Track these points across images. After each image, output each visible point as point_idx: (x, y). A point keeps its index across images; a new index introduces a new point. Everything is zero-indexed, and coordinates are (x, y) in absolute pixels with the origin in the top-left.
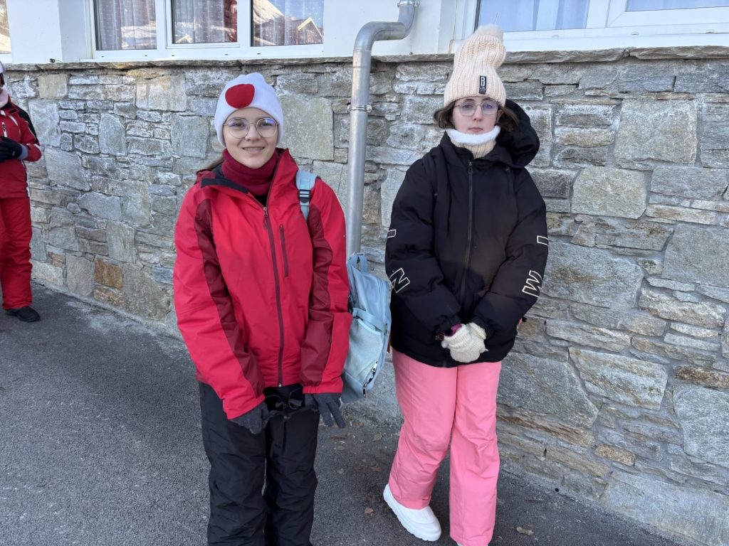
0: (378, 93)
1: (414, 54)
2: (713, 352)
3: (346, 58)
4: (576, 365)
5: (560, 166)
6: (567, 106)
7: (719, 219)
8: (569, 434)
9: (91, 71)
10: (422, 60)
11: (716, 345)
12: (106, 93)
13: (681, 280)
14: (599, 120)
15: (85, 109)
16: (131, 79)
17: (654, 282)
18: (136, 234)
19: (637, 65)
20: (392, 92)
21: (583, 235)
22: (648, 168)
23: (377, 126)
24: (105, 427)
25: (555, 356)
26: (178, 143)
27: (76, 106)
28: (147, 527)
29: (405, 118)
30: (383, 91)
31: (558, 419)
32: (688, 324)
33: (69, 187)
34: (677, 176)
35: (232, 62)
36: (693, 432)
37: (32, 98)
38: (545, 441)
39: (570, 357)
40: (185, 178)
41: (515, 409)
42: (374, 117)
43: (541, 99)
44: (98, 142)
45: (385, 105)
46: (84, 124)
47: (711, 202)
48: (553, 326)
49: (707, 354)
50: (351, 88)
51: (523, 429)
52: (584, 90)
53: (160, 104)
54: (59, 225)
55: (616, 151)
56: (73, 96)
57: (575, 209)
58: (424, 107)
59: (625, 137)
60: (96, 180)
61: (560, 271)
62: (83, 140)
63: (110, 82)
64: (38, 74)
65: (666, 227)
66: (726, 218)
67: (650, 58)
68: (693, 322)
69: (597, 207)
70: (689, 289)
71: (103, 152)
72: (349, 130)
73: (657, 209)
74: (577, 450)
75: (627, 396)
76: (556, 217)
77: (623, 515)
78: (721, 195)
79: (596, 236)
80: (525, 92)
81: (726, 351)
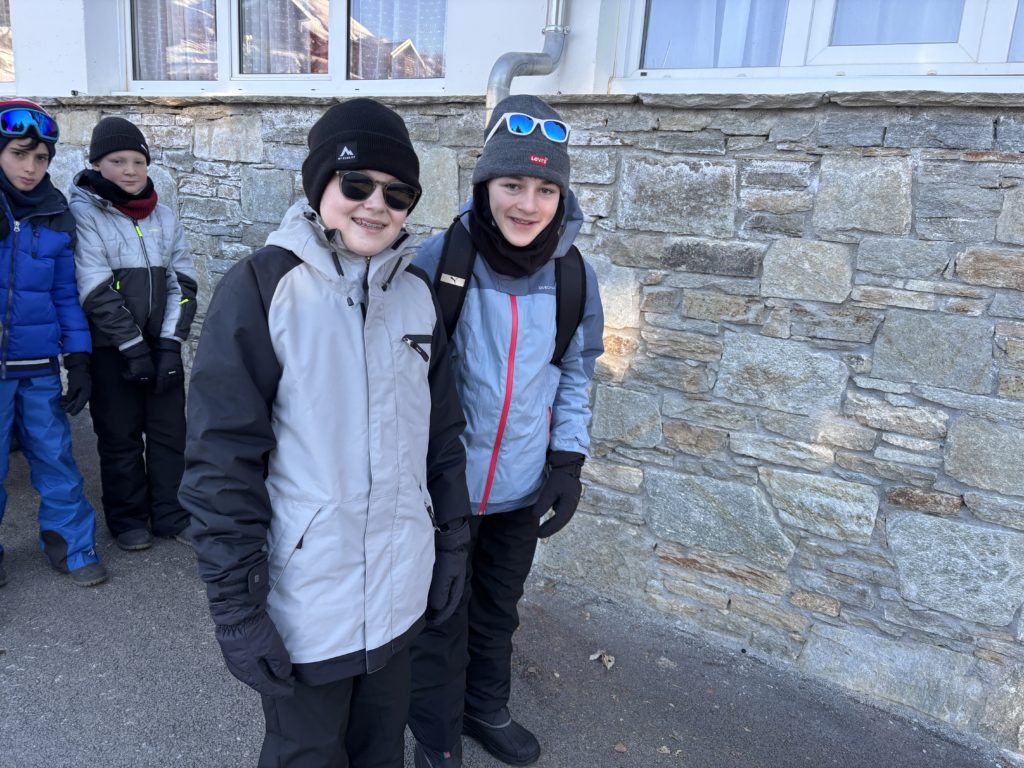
1: (563, 93)
2: (934, 468)
3: (477, 98)
4: (768, 490)
5: (746, 237)
6: (754, 163)
7: (939, 303)
8: (759, 578)
9: (132, 108)
10: (576, 102)
11: (938, 460)
12: (152, 137)
13: (894, 379)
14: (793, 180)
16: (187, 120)
17: (862, 382)
19: (840, 114)
21: (776, 324)
22: (854, 241)
25: (741, 479)
26: (250, 205)
31: (745, 560)
32: (901, 434)
34: (888, 251)
35: (327, 99)
36: (911, 570)
38: (729, 589)
39: (759, 480)
41: (690, 548)
43: (723, 152)
47: (929, 283)
48: (738, 439)
49: (927, 472)
51: (701, 575)
52: (775, 143)
53: (227, 153)
55: (814, 219)
57: (765, 291)
59: (825, 202)
61: (748, 370)
63: (157, 123)
64: (57, 111)
65: (876, 314)
66: (946, 302)
67: (854, 105)
68: (909, 432)
69: (792, 288)
70: (902, 391)
73: (864, 291)
74: (769, 599)
75: (831, 527)
76: (742, 301)
77: (826, 680)
78: (941, 274)
79: (791, 326)
80: (703, 144)
81: (949, 468)
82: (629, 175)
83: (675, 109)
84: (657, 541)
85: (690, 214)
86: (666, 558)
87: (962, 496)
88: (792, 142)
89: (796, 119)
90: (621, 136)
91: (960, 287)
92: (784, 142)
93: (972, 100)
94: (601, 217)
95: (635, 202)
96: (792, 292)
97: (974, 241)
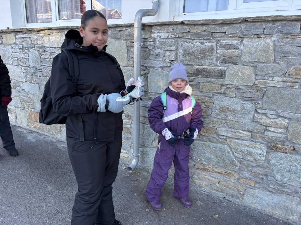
0: (145, 38)
1: (159, 21)
2: (284, 138)
3: (131, 24)
4: (230, 146)
5: (220, 65)
6: (222, 41)
7: (284, 84)
8: (228, 174)
9: (25, 32)
10: (163, 24)
11: (285, 135)
12: (31, 41)
13: (270, 109)
14: (235, 46)
15: (23, 48)
16: (42, 35)
17: (259, 111)
19: (249, 24)
20: (151, 37)
21: (230, 93)
22: (255, 65)
23: (145, 51)
24: (35, 181)
25: (221, 143)
27: (19, 47)
28: (54, 222)
29: (156, 48)
30: (147, 37)
31: (224, 169)
32: (274, 127)
33: (17, 81)
34: (267, 68)
36: (278, 171)
38: (219, 178)
39: (227, 143)
41: (206, 165)
42: (144, 47)
43: (211, 38)
44: (29, 61)
45: (148, 43)
46: (22, 54)
47: (281, 78)
48: (220, 130)
49: (282, 139)
50: (134, 36)
51: (210, 173)
52: (228, 35)
53: (54, 45)
55: (242, 59)
56: (18, 43)
57: (227, 83)
58: (164, 43)
59: (245, 53)
60: (28, 77)
61: (222, 108)
62: (22, 60)
63: (33, 36)
64: (2, 34)
65: (263, 89)
66: (286, 84)
67: (254, 21)
68: (276, 126)
69: (236, 81)
70: (273, 113)
71: (31, 65)
72: (134, 53)
73: (260, 82)
74: (232, 180)
75: (251, 157)
76: (219, 86)
77: (251, 206)
78: (284, 75)
79: (236, 93)
80: (204, 36)
81: (289, 138)
82: (181, 47)
83: (195, 25)
84: (195, 163)
85: (201, 59)
86: (198, 168)
87: (294, 147)
88: (234, 34)
89: (235, 27)
90: (178, 34)
91: (291, 79)
92: (231, 34)
93: (293, 18)
94: (173, 61)
95: (183, 55)
96: (235, 83)
97: (295, 64)
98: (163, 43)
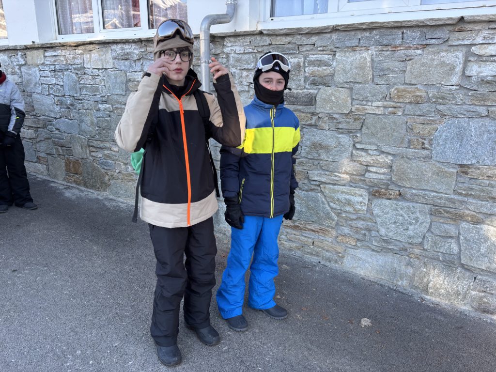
0: (216, 53)
1: (237, 31)
2: (388, 180)
3: (197, 35)
4: (325, 194)
5: (309, 88)
6: (310, 56)
7: (385, 111)
8: (324, 231)
9: (57, 48)
11: (389, 177)
12: (66, 60)
13: (371, 144)
14: (326, 63)
15: (55, 70)
16: (80, 51)
17: (358, 146)
18: (88, 141)
19: (341, 34)
20: (223, 52)
21: (323, 124)
22: (351, 87)
24: (77, 241)
25: (314, 190)
26: (109, 87)
27: (50, 68)
29: (231, 66)
30: (218, 52)
31: (318, 224)
32: (375, 167)
33: (47, 116)
34: (364, 90)
35: (137, 39)
36: (382, 223)
37: (23, 65)
38: (313, 237)
40: (114, 107)
41: (297, 221)
43: (297, 52)
44: (63, 89)
46: (55, 79)
47: (381, 102)
48: (311, 174)
49: (386, 181)
50: (200, 51)
51: (301, 232)
52: (317, 47)
53: (98, 65)
54: (43, 139)
55: (335, 78)
56: (48, 63)
57: (318, 111)
58: (240, 60)
59: (338, 71)
60: (63, 111)
61: (313, 144)
62: (55, 88)
63: (68, 53)
64: (26, 51)
66: (388, 110)
67: (346, 29)
68: (378, 165)
69: (328, 108)
70: (374, 149)
71: (66, 94)
73: (356, 107)
74: (329, 240)
75: (350, 208)
76: (309, 115)
77: (352, 272)
78: (385, 98)
79: (329, 124)
80: (289, 49)
81: (394, 179)
83: (277, 35)
86: (287, 226)
87: (399, 191)
88: (325, 46)
89: (325, 37)
90: (257, 48)
91: (392, 103)
92: (321, 47)
93: (391, 25)
96: (328, 110)
97: (396, 84)
98: (238, 60)
